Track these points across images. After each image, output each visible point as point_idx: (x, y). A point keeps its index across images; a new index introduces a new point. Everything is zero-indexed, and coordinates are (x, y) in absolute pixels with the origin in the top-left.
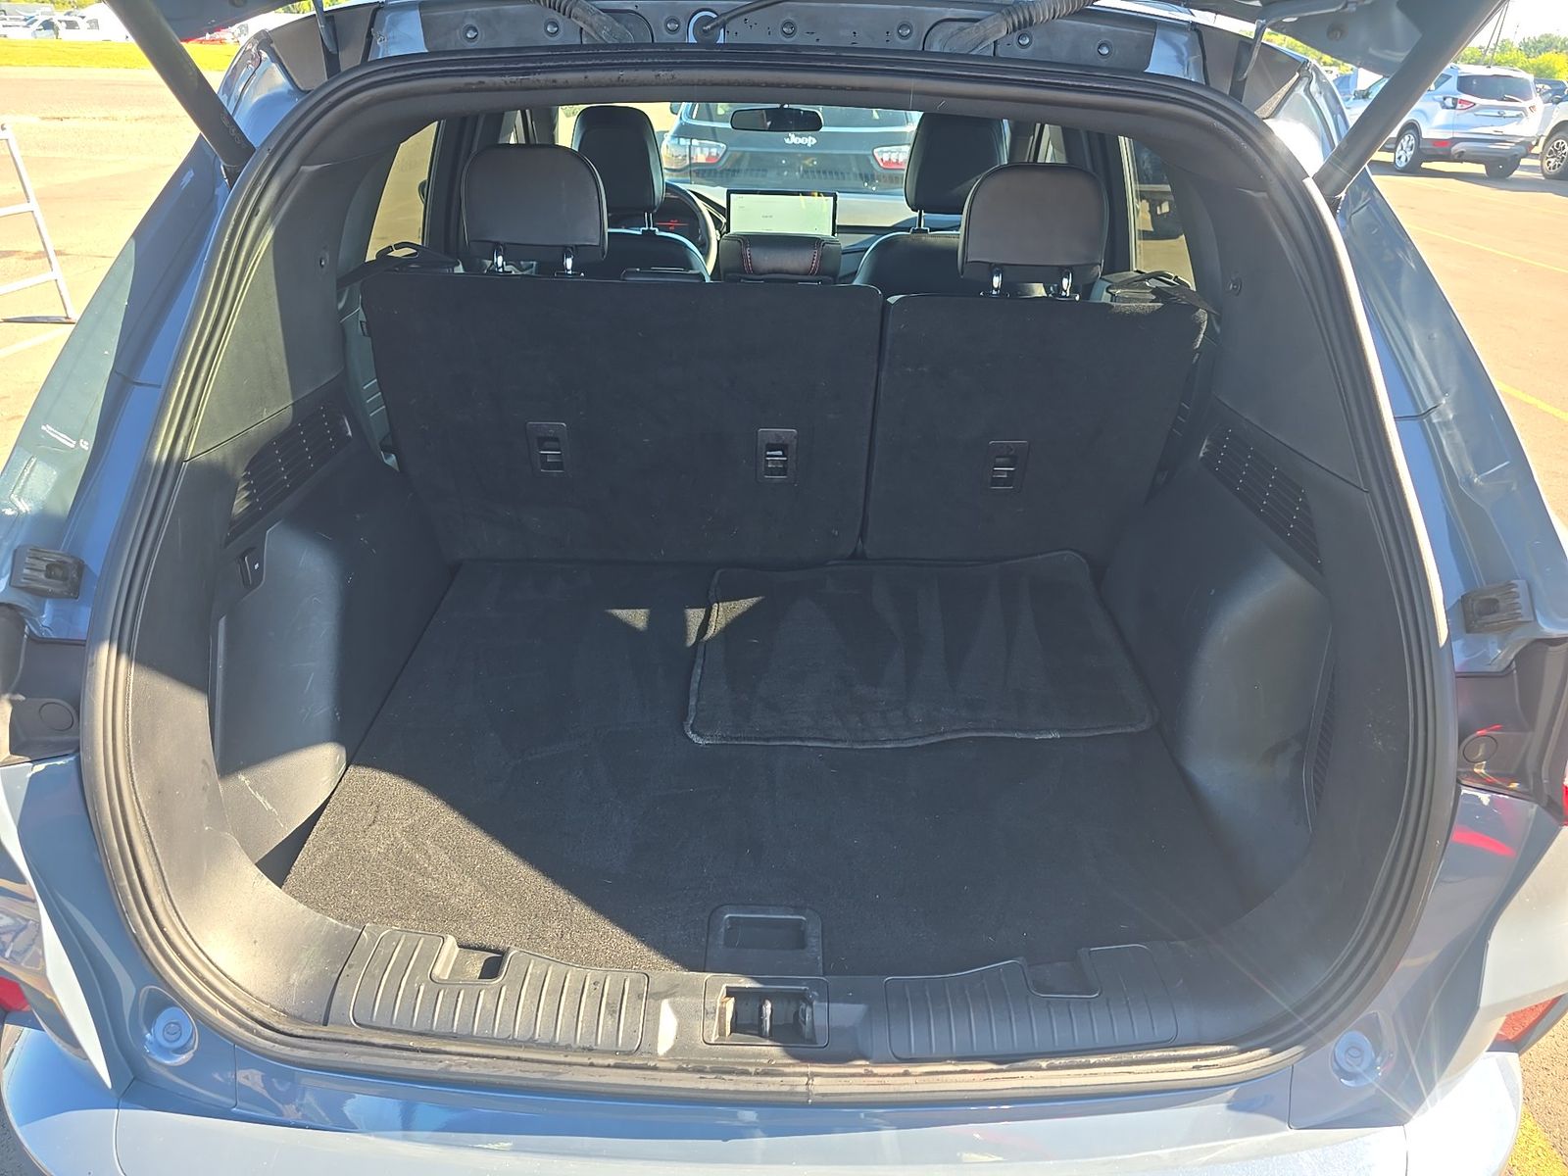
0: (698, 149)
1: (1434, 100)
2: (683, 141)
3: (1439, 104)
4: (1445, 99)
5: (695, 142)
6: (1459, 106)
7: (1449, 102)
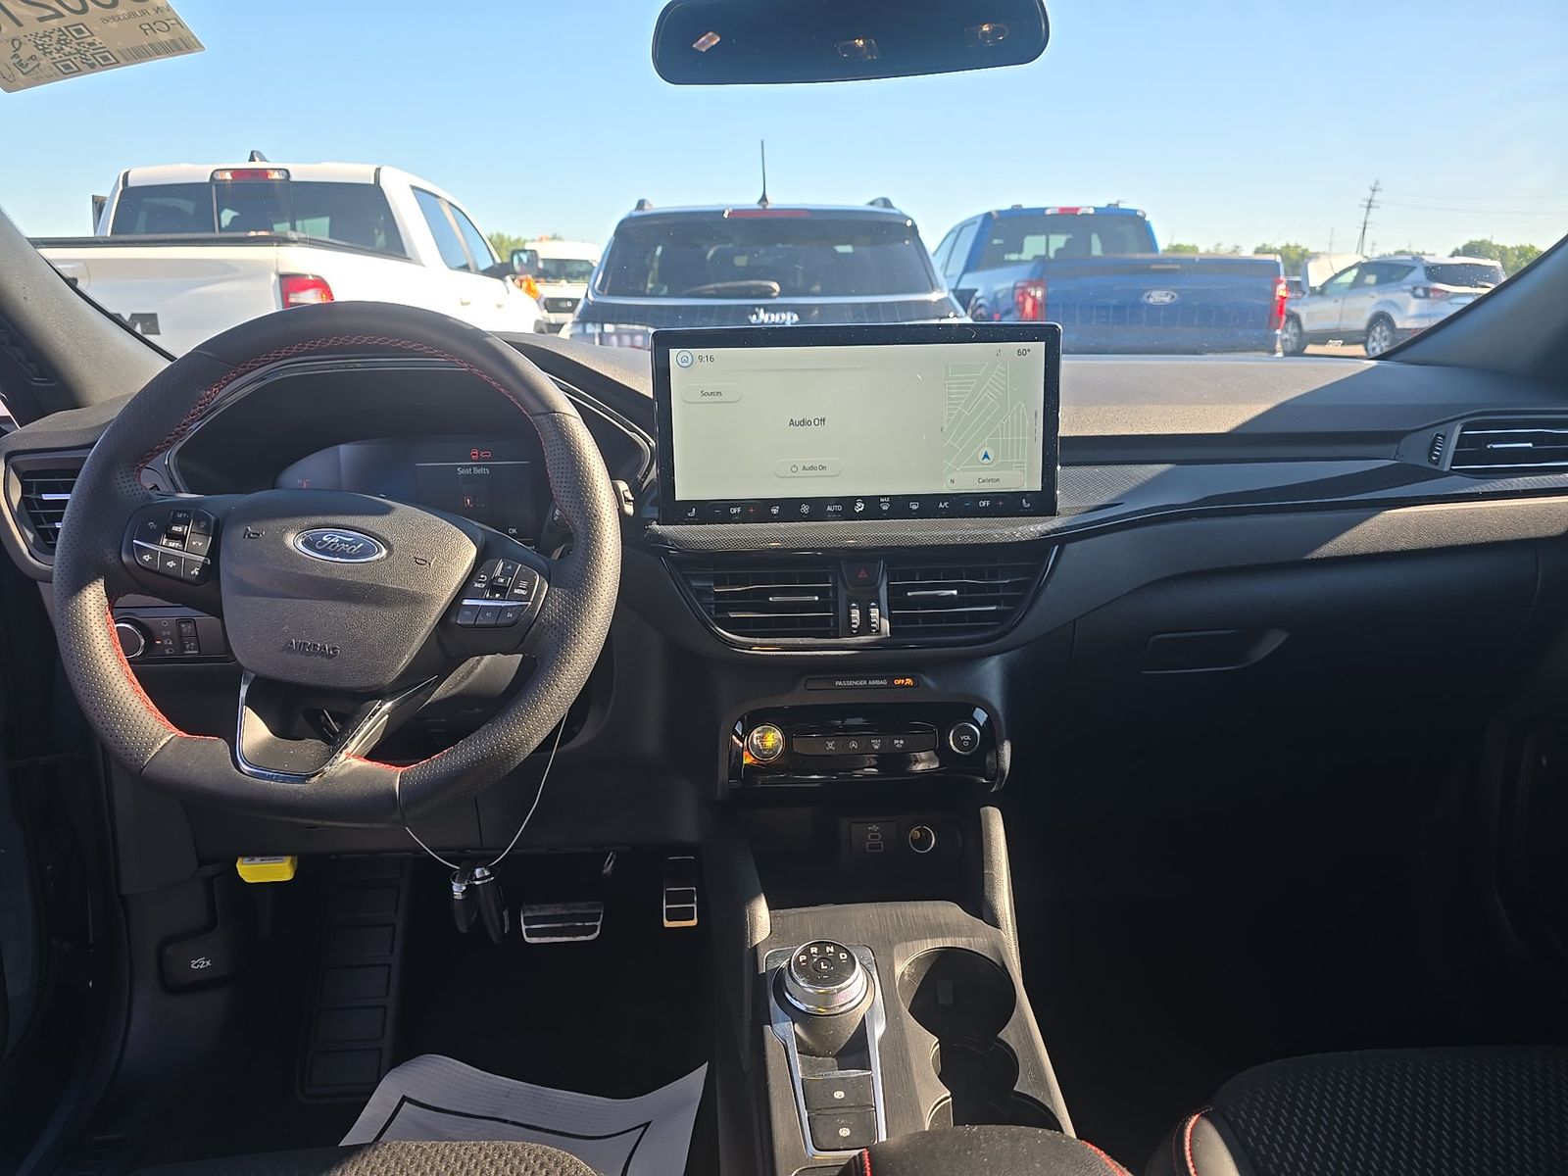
0: (614, 339)
1: (1403, 291)
2: (590, 328)
3: (1408, 295)
4: (1415, 288)
5: (609, 328)
6: (1431, 295)
7: (1420, 292)
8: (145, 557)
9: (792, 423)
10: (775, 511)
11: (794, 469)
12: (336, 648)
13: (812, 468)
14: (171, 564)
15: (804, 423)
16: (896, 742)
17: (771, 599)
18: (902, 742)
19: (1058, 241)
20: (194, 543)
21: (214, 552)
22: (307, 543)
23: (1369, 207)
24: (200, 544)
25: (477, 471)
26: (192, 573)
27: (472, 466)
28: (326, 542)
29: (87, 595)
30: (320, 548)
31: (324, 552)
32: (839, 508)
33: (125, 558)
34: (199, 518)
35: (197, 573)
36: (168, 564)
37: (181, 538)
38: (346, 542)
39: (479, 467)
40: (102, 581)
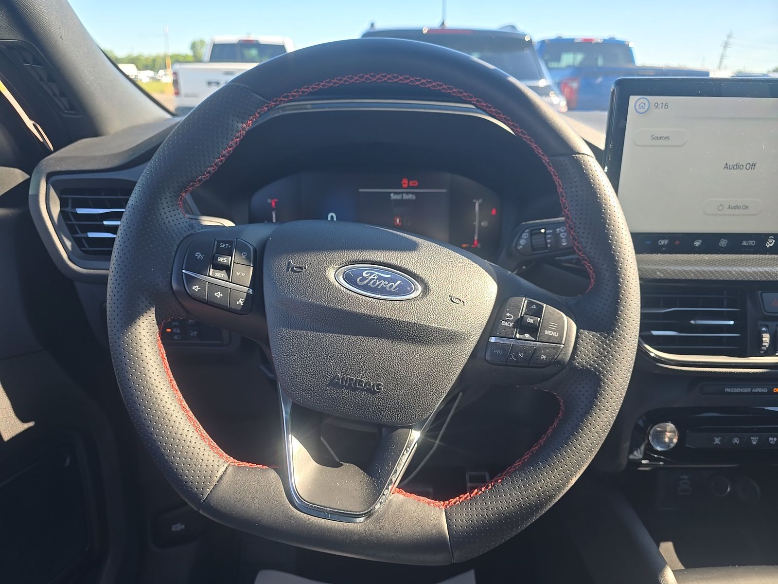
8: (194, 288)
9: (727, 167)
10: (697, 243)
11: (721, 208)
12: (381, 385)
13: (737, 207)
14: (219, 295)
15: (738, 167)
16: (771, 439)
17: (692, 322)
18: (775, 439)
19: (580, 57)
20: (238, 274)
21: (257, 282)
22: (348, 278)
23: (726, 45)
24: (244, 273)
25: (406, 197)
26: (238, 303)
27: (402, 193)
28: (366, 278)
29: (141, 324)
30: (361, 284)
31: (366, 288)
32: (752, 243)
33: (175, 286)
34: (242, 249)
35: (242, 303)
36: (216, 294)
37: (227, 268)
38: (385, 279)
39: (408, 193)
40: (153, 310)
